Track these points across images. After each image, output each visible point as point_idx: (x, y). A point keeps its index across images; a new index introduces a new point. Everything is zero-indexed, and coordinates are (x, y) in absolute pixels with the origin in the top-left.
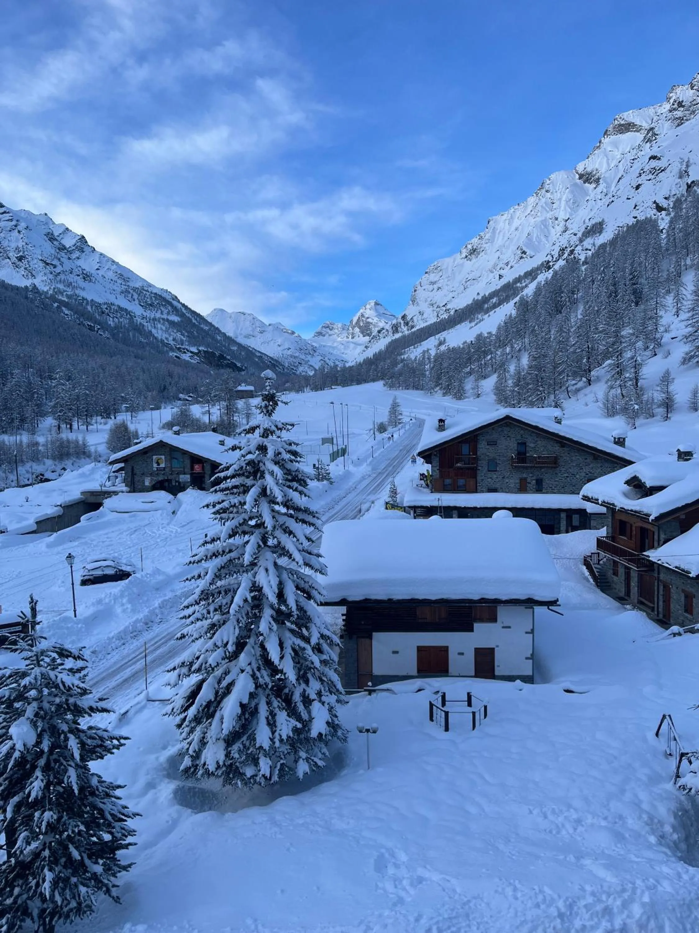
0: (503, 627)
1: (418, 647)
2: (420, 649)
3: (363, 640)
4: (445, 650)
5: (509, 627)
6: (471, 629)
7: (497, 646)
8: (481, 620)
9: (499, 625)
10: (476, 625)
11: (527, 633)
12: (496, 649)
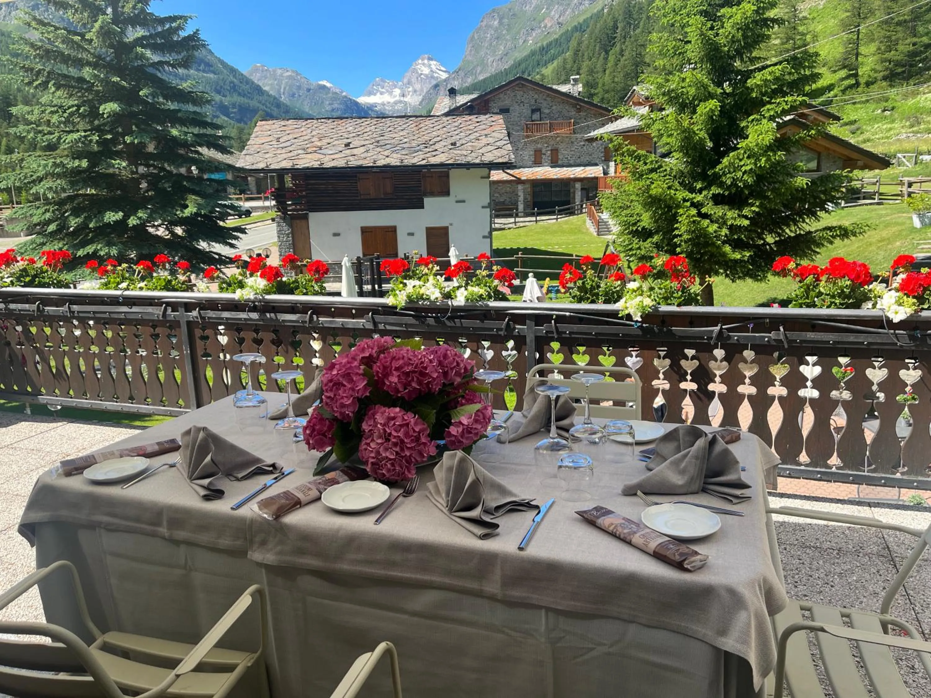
0: (457, 202)
1: (362, 228)
2: (365, 231)
3: (298, 221)
4: (393, 230)
5: (464, 201)
6: (421, 206)
7: (451, 224)
8: (432, 194)
9: (451, 199)
10: (427, 201)
11: (483, 207)
12: (450, 227)
